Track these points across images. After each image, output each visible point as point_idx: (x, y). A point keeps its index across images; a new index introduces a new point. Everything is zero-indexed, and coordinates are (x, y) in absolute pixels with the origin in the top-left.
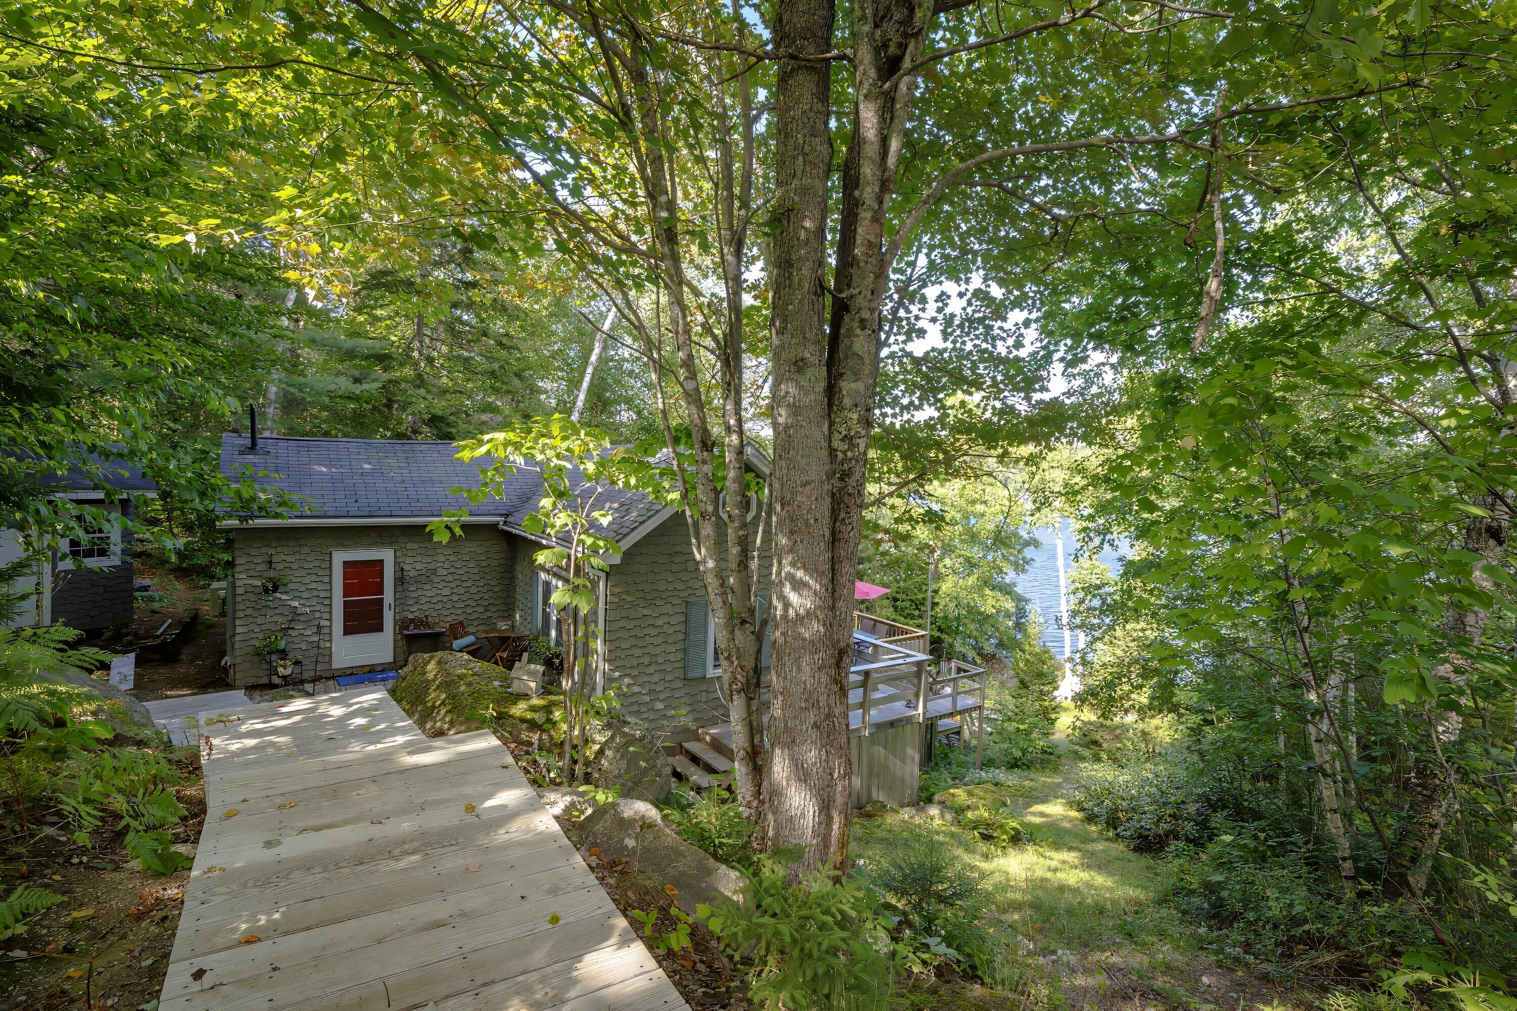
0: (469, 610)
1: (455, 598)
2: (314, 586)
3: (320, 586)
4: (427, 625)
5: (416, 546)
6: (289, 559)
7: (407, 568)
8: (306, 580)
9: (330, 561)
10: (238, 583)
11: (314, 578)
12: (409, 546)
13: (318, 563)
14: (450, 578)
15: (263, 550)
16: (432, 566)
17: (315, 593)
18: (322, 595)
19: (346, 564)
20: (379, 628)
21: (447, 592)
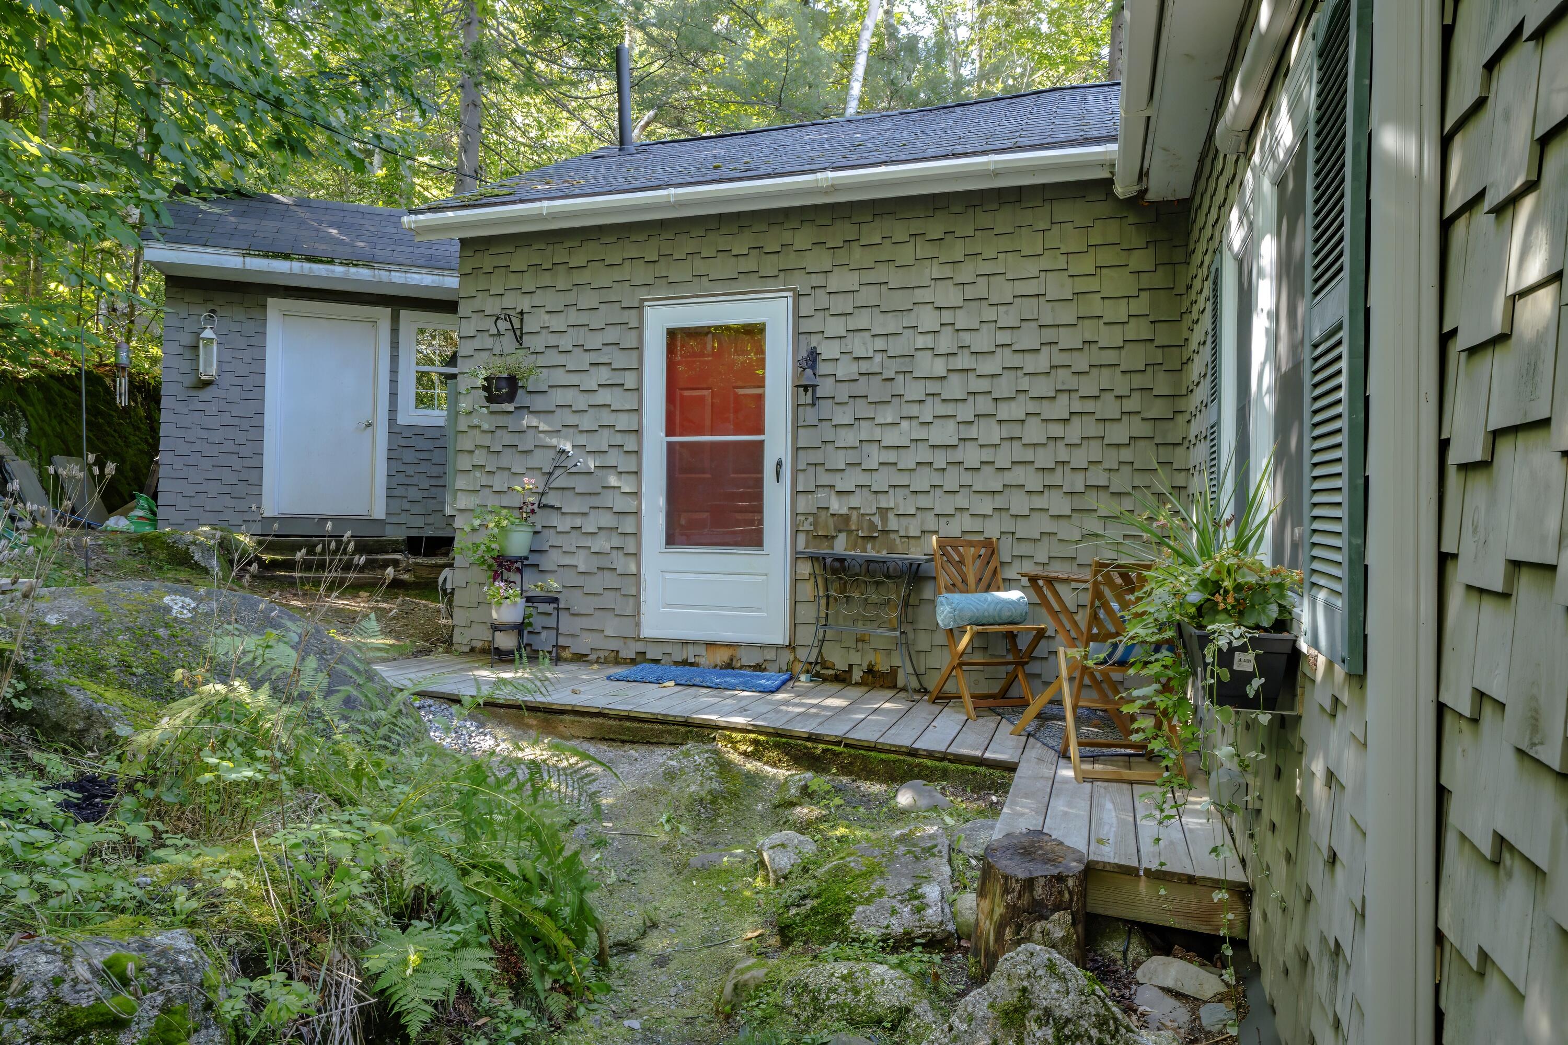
0: (1019, 504)
1: (972, 456)
2: (604, 397)
3: (617, 399)
5: (851, 280)
6: (556, 323)
7: (828, 350)
8: (588, 382)
9: (639, 330)
11: (605, 375)
12: (839, 280)
13: (612, 335)
14: (955, 387)
16: (897, 347)
17: (607, 418)
18: (623, 422)
19: (676, 337)
20: (755, 539)
21: (945, 433)
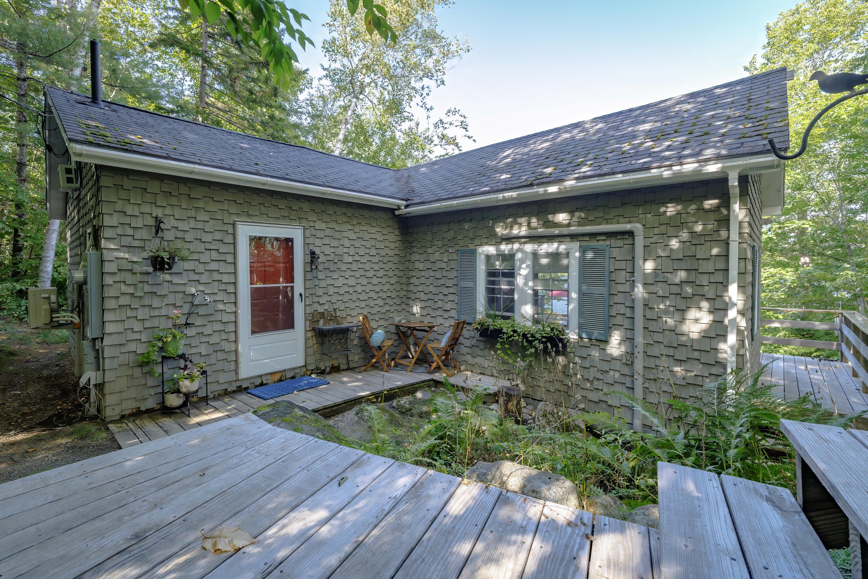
1: (360, 289)
2: (214, 266)
3: (222, 267)
4: (334, 318)
5: (323, 226)
6: (182, 226)
7: (316, 251)
8: (204, 258)
9: (234, 235)
10: (107, 256)
11: (215, 255)
12: (319, 225)
13: (218, 236)
14: (354, 267)
15: (146, 208)
16: (338, 251)
17: (217, 276)
18: (226, 278)
19: (252, 239)
20: (289, 324)
21: (352, 282)
